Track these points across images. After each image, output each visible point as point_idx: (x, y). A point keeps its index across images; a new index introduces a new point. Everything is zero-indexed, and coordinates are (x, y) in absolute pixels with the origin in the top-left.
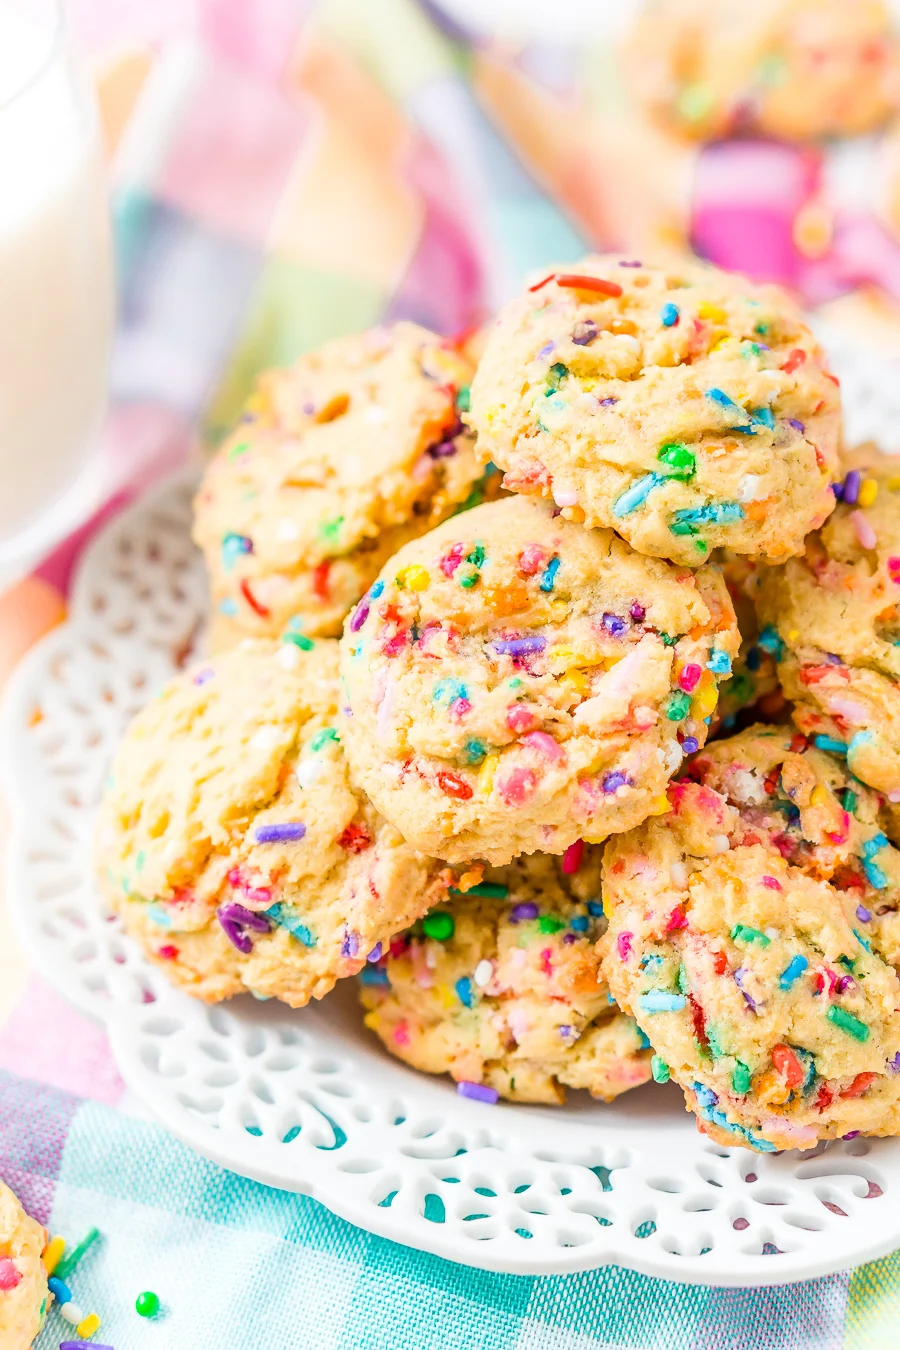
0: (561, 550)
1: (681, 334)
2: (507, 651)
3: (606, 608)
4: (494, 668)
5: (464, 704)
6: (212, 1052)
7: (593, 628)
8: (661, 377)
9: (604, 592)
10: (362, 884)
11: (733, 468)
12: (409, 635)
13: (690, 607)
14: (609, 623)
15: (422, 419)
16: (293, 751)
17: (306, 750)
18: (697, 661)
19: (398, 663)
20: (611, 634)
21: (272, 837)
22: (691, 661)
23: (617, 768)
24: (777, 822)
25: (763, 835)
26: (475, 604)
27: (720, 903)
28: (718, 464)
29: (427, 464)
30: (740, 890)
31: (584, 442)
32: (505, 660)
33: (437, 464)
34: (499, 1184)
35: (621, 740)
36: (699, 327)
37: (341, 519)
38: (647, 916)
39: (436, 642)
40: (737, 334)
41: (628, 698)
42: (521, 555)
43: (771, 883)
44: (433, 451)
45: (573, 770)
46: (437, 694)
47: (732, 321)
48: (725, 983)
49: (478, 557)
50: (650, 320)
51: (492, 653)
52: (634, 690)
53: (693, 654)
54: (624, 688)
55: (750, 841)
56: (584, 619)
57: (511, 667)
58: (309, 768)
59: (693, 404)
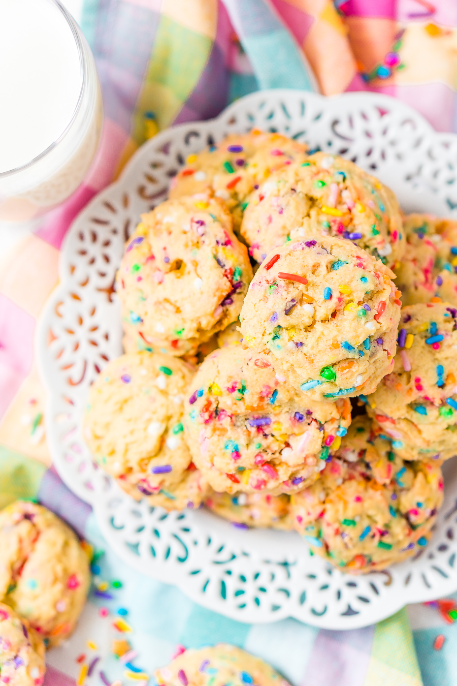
0: (278, 388)
1: (332, 304)
2: (255, 426)
3: (296, 411)
4: (249, 433)
5: (237, 455)
6: (136, 514)
7: (290, 419)
8: (323, 333)
9: (296, 405)
10: (195, 485)
11: (352, 375)
12: (214, 415)
13: (331, 413)
14: (298, 416)
15: (218, 294)
16: (166, 431)
17: (171, 432)
18: (333, 434)
19: (210, 428)
20: (298, 421)
21: (159, 471)
22: (330, 434)
23: (299, 476)
24: (361, 469)
25: (356, 474)
26: (241, 409)
27: (337, 511)
28: (345, 376)
29: (220, 310)
30: (346, 504)
31: (288, 365)
32: (253, 430)
33: (224, 308)
34: (249, 576)
35: (301, 467)
36: (340, 299)
37: (183, 329)
38: (309, 514)
39: (226, 421)
40: (356, 301)
41: (304, 456)
42: (261, 392)
43: (358, 499)
44: (223, 304)
45: (281, 481)
46: (226, 447)
47: (355, 295)
48: (338, 539)
49: (243, 390)
50: (319, 295)
51: (248, 426)
52: (306, 452)
53: (331, 430)
54: (303, 451)
55: (351, 478)
56: (287, 414)
57: (256, 434)
58: (172, 441)
59: (336, 351)
